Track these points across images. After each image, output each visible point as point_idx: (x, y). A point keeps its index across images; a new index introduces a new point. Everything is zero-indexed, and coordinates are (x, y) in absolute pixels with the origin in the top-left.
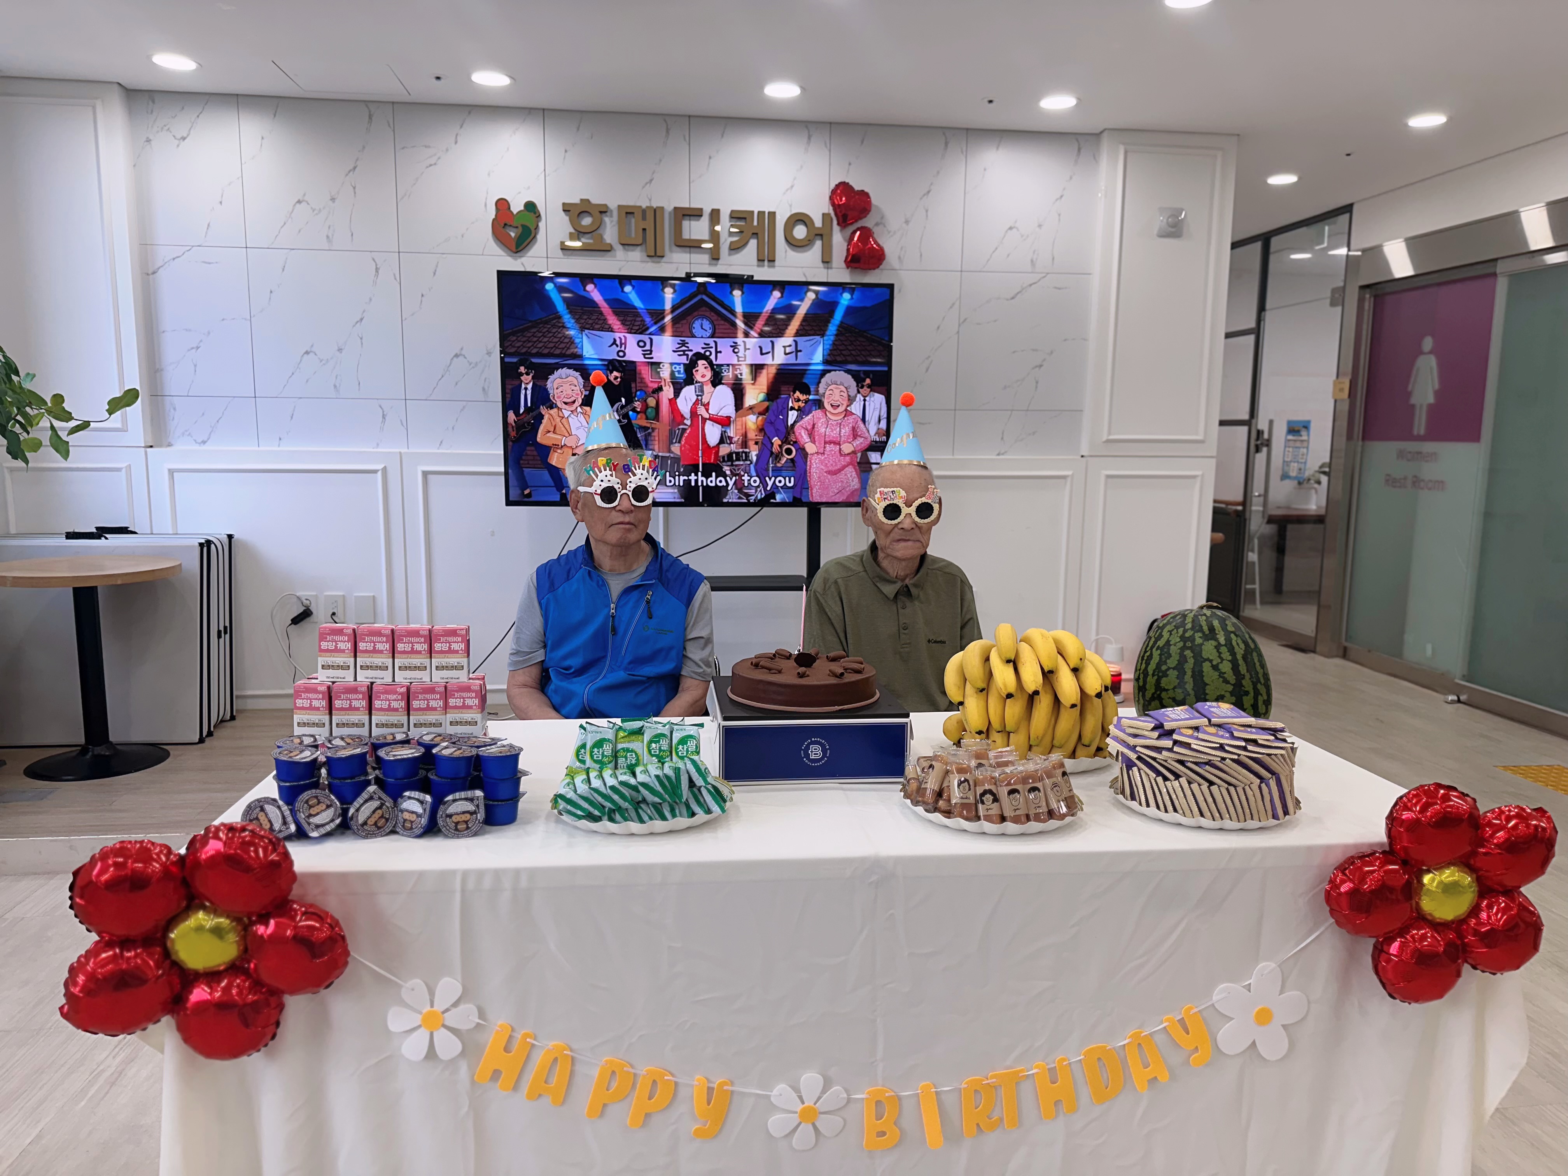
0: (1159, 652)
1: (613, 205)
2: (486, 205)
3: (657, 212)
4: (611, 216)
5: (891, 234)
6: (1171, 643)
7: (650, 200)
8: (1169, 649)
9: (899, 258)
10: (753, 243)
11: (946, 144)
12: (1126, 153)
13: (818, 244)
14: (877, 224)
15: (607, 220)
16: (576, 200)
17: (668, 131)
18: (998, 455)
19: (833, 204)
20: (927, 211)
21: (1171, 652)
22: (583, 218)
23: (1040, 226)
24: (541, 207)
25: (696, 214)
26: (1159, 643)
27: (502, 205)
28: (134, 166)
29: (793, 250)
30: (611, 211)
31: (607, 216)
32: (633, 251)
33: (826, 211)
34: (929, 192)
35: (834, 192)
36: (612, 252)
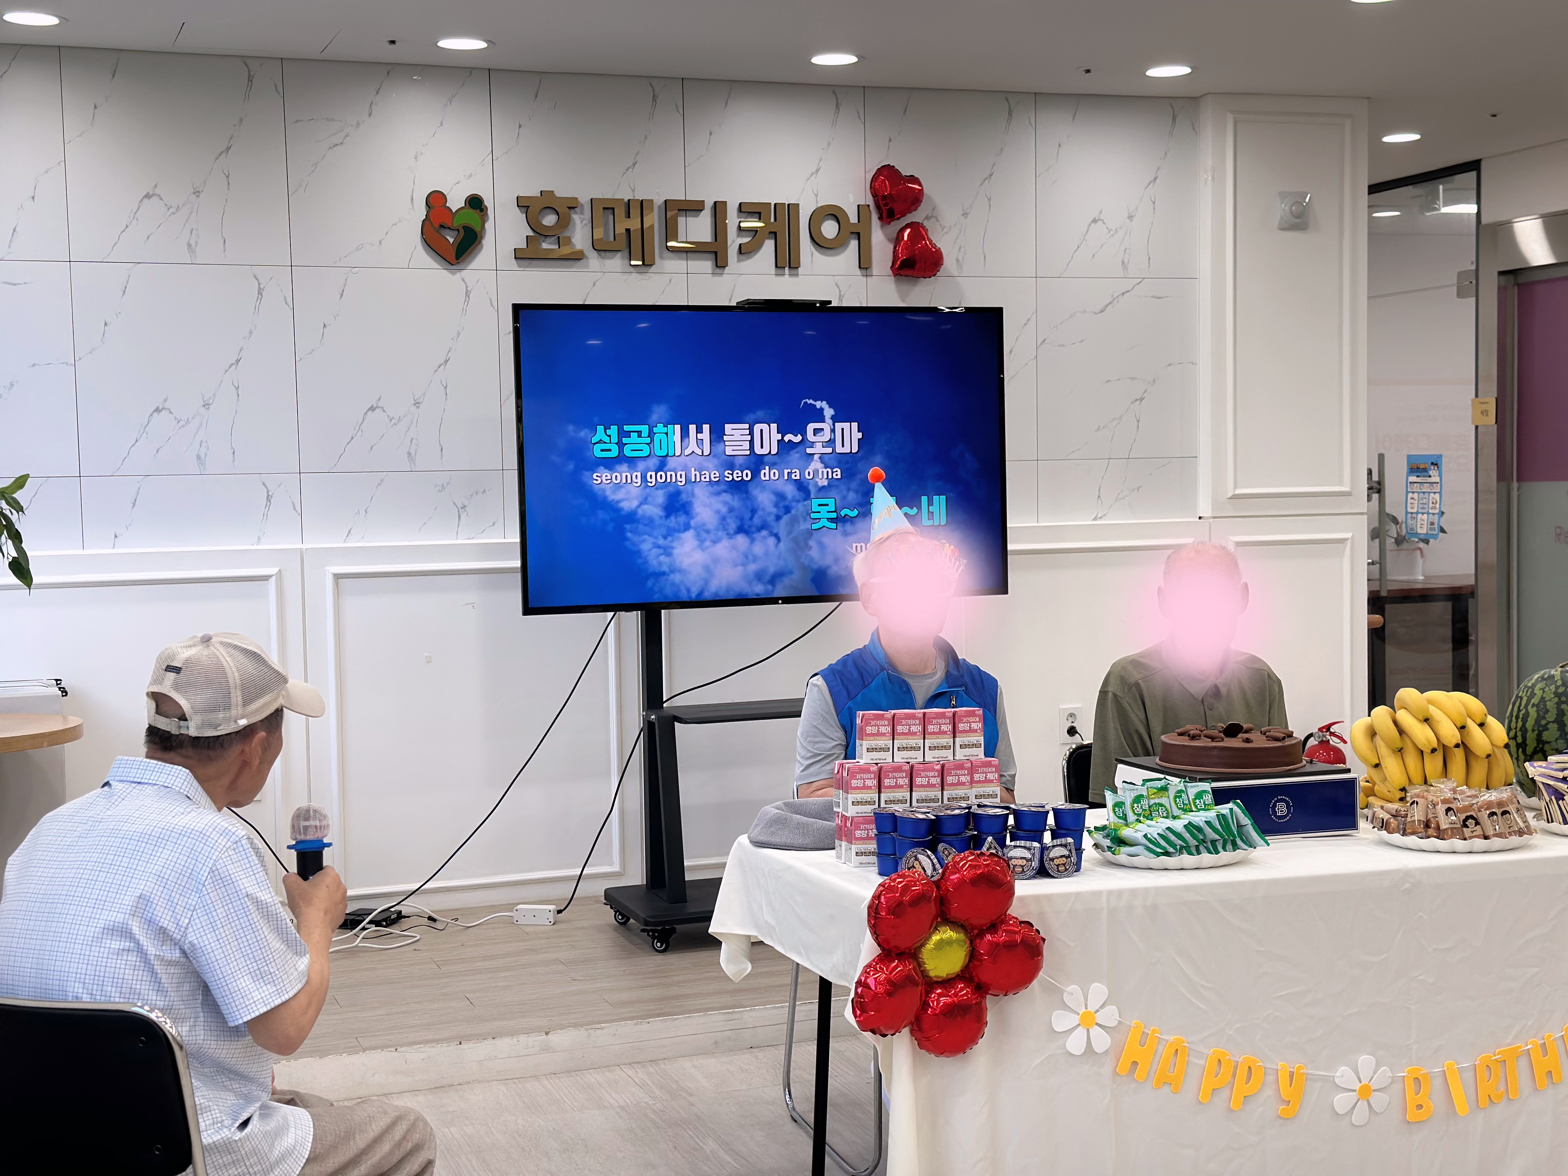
0: (1535, 709)
1: (584, 199)
2: (412, 200)
3: (643, 206)
4: (582, 213)
5: (946, 230)
6: (1546, 699)
7: (633, 191)
8: (1545, 705)
9: (958, 260)
10: (769, 245)
11: (1010, 113)
12: (1236, 123)
13: (854, 244)
14: (927, 218)
15: (576, 217)
16: (534, 192)
17: (654, 98)
18: (1095, 519)
19: (875, 195)
20: (989, 200)
21: (1548, 708)
22: (543, 217)
23: (1131, 217)
24: (488, 202)
25: (694, 208)
26: (1532, 701)
27: (436, 200)
29: (823, 254)
30: (582, 205)
31: (576, 213)
32: (611, 258)
33: (862, 202)
34: (991, 175)
35: (874, 179)
36: (583, 261)
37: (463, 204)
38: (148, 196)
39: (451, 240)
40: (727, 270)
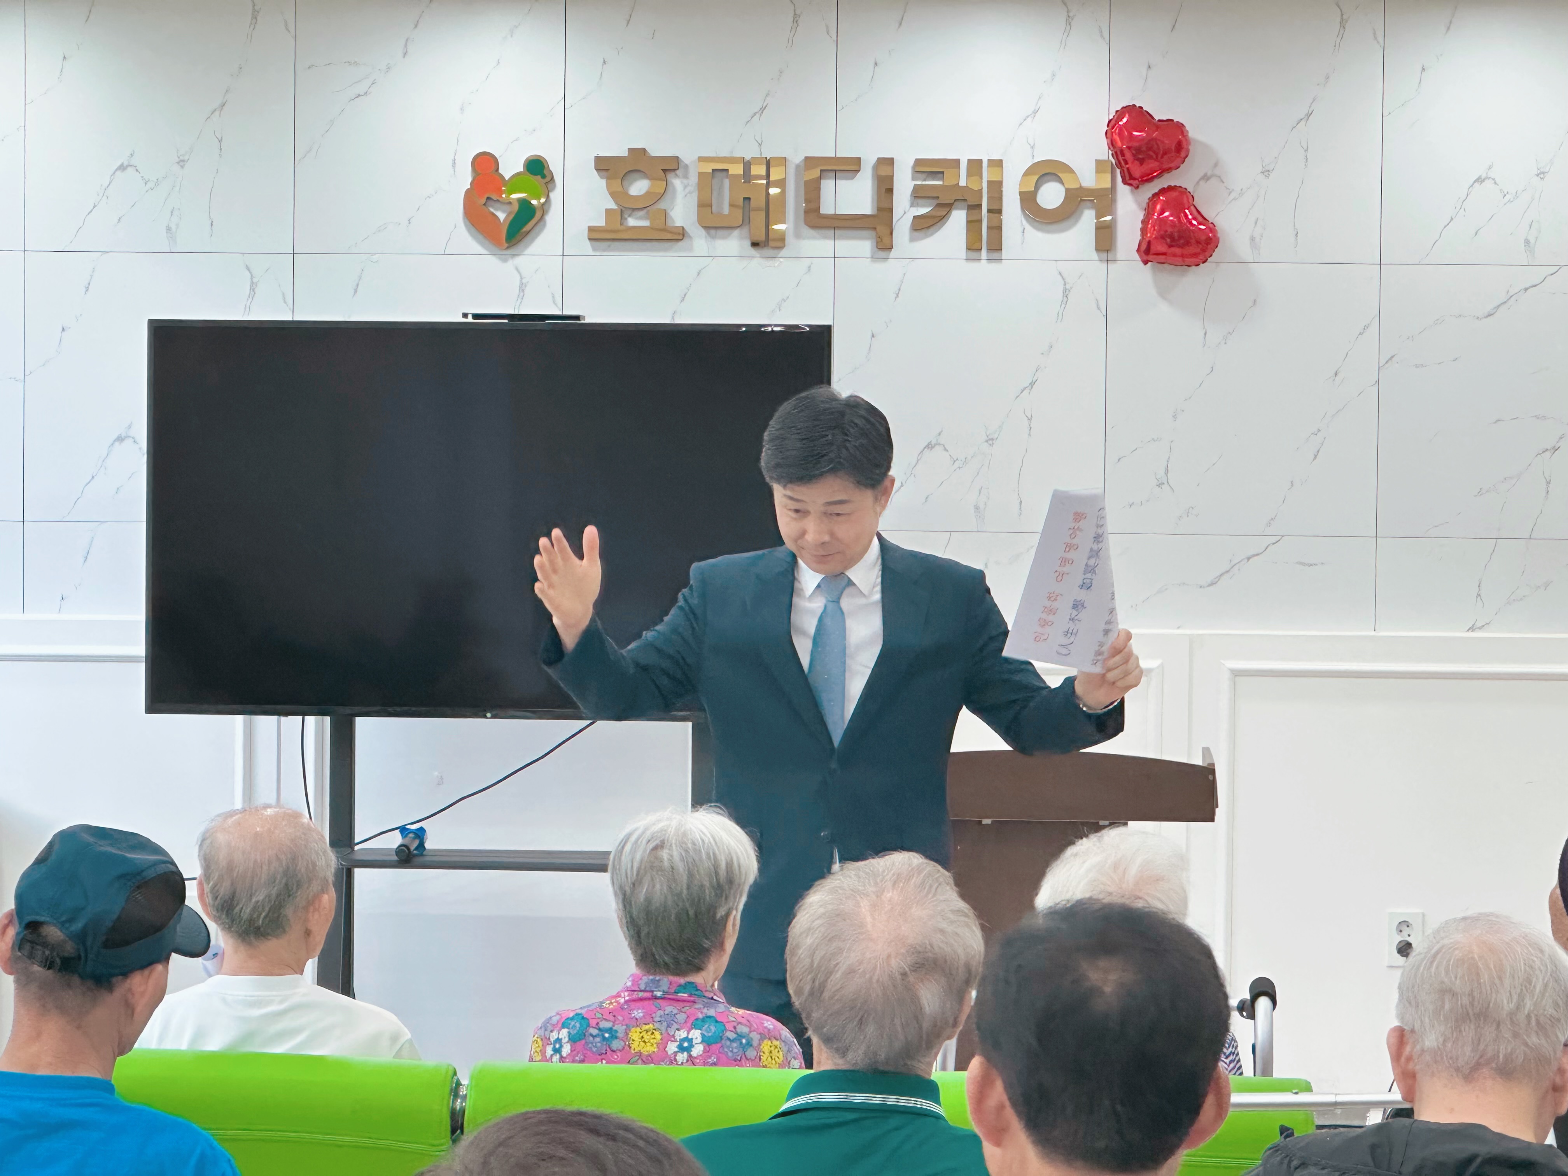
2: (454, 166)
3: (772, 166)
5: (1234, 195)
7: (758, 145)
9: (1252, 239)
10: (959, 218)
13: (1088, 216)
15: (677, 183)
18: (1471, 629)
19: (1114, 144)
20: (1306, 151)
22: (631, 184)
24: (555, 166)
25: (847, 168)
27: (485, 164)
29: (1041, 231)
30: (686, 166)
31: (677, 176)
32: (724, 238)
33: (1101, 159)
34: (1309, 115)
36: (686, 240)
37: (521, 169)
38: (122, 168)
39: (501, 216)
40: (893, 253)
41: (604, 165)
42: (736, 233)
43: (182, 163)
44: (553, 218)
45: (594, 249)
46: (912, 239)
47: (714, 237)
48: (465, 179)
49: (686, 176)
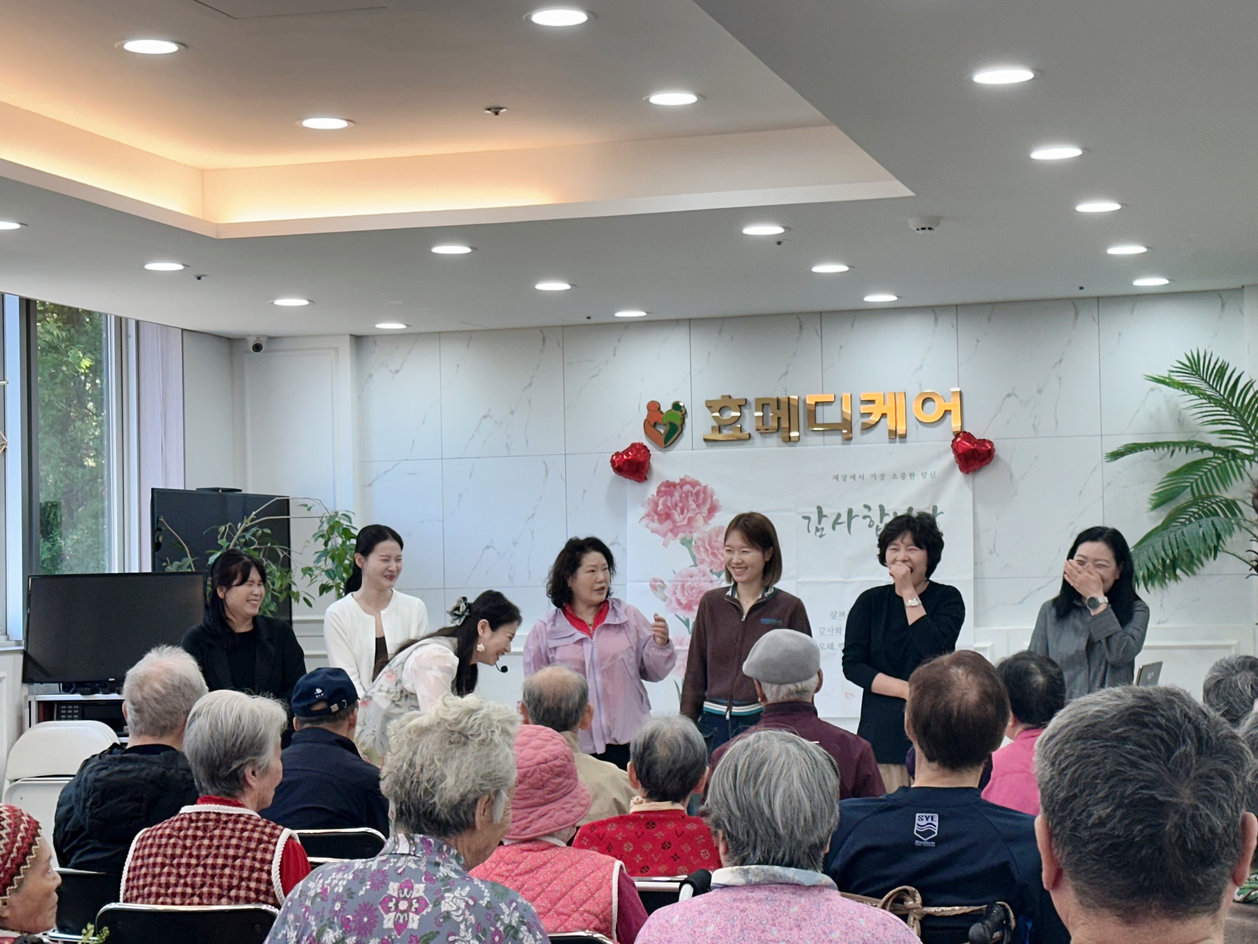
1: (751, 399)
2: (638, 408)
3: (791, 403)
5: (1024, 404)
7: (786, 390)
9: (1034, 426)
10: (884, 422)
11: (1077, 314)
13: (949, 418)
16: (717, 396)
17: (801, 327)
18: (1158, 623)
20: (1060, 379)
22: (724, 412)
24: (686, 406)
25: (827, 400)
27: (654, 407)
28: (359, 397)
30: (750, 404)
31: (747, 408)
32: (768, 438)
33: (955, 388)
34: (1061, 361)
36: (751, 441)
37: (670, 408)
38: (485, 417)
39: (662, 431)
40: (853, 441)
41: (710, 405)
42: (775, 435)
43: (512, 413)
44: (687, 431)
45: (708, 446)
46: (862, 434)
47: (765, 438)
48: (644, 414)
49: (750, 408)
